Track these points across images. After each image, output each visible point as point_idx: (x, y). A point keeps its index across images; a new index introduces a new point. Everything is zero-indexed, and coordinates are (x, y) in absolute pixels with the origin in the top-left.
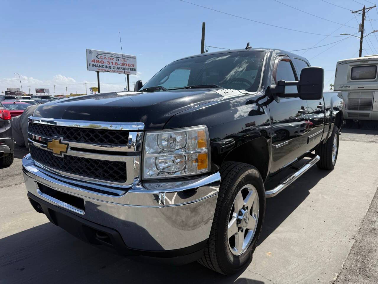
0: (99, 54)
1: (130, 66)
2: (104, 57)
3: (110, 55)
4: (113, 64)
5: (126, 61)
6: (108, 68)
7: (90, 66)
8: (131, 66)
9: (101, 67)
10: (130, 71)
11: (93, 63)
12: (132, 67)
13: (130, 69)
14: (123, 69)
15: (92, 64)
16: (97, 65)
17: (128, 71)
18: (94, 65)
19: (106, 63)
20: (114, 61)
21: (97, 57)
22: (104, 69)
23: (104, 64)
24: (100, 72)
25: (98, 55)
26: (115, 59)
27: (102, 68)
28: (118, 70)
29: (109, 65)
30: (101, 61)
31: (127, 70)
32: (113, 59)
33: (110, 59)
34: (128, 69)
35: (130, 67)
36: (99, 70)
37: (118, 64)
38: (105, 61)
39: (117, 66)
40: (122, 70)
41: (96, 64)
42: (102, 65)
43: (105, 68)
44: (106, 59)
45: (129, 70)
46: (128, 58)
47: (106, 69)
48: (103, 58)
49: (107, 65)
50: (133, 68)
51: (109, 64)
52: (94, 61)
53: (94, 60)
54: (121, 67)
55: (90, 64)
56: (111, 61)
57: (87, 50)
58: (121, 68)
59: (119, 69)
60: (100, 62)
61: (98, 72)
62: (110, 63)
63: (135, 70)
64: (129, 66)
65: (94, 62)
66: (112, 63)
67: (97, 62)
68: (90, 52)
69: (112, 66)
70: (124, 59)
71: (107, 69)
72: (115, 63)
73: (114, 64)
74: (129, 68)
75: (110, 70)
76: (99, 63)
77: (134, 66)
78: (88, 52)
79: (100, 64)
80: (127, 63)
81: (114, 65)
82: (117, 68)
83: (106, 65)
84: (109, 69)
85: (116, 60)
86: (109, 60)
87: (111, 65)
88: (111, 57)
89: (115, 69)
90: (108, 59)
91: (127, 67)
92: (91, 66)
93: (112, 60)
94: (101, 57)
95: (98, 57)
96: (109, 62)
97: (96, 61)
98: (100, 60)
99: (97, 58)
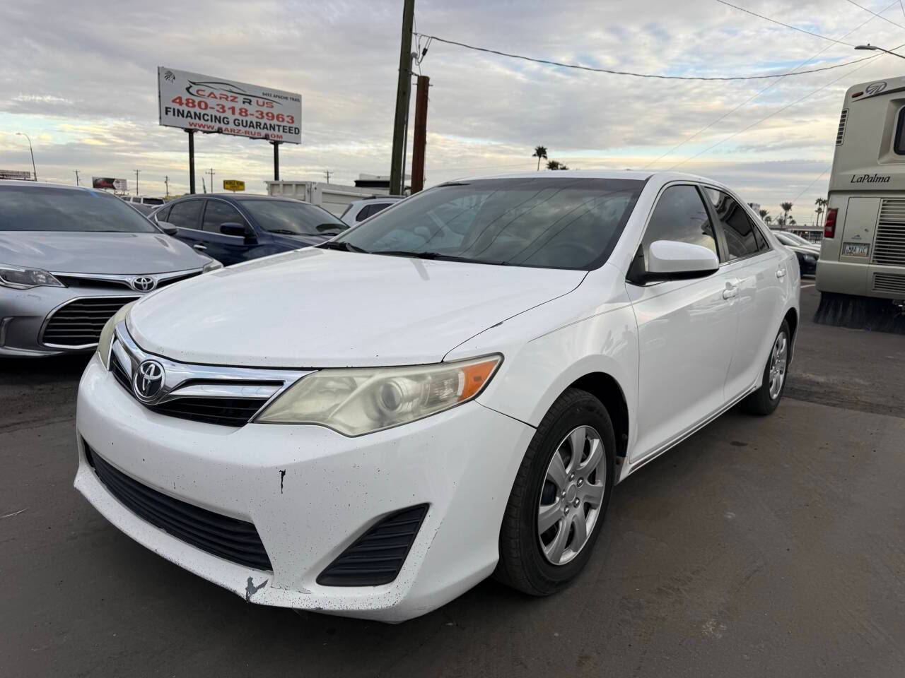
0: (194, 83)
1: (283, 120)
2: (208, 91)
3: (228, 88)
4: (233, 113)
5: (272, 107)
6: (220, 122)
7: (167, 114)
8: (286, 119)
9: (200, 119)
10: (281, 133)
11: (177, 106)
12: (288, 122)
13: (281, 129)
14: (262, 127)
15: (174, 109)
16: (189, 112)
17: (276, 133)
18: (181, 113)
19: (213, 108)
20: (239, 105)
21: (188, 89)
22: (209, 123)
23: (209, 112)
24: (196, 130)
25: (191, 87)
26: (241, 98)
27: (202, 122)
28: (247, 129)
29: (223, 115)
30: (200, 103)
31: (274, 129)
32: (236, 98)
33: (227, 99)
34: (277, 128)
35: (282, 124)
36: (193, 127)
37: (248, 113)
38: (211, 102)
39: (245, 119)
40: (258, 130)
41: (185, 108)
42: (203, 112)
43: (212, 121)
44: (215, 97)
45: (279, 131)
46: (277, 100)
47: (213, 124)
48: (207, 93)
49: (218, 115)
50: (291, 125)
51: (224, 111)
52: (178, 100)
53: (180, 98)
54: (257, 123)
55: (167, 108)
56: (228, 104)
57: (159, 68)
58: (258, 125)
59: (250, 126)
60: (196, 104)
61: (191, 132)
62: (226, 109)
63: (297, 131)
64: (281, 119)
65: (181, 104)
66: (233, 109)
67: (187, 105)
68: (167, 75)
69: (231, 118)
70: (266, 101)
71: (217, 125)
72: (241, 110)
73: (237, 111)
74: (279, 126)
75: (226, 129)
76: (194, 106)
77: (293, 122)
78: (163, 75)
79: (197, 110)
80: (275, 111)
81: (237, 116)
82: (245, 124)
83: (214, 113)
84: (223, 126)
85: (244, 102)
86: (223, 102)
87: (228, 114)
88: (229, 94)
89: (239, 125)
90: (221, 98)
91: (275, 122)
92: (171, 114)
93: (232, 100)
94: (200, 92)
95: (191, 90)
96: (223, 107)
97: (184, 101)
98: (197, 100)
99: (190, 93)
